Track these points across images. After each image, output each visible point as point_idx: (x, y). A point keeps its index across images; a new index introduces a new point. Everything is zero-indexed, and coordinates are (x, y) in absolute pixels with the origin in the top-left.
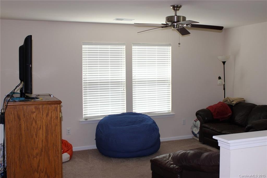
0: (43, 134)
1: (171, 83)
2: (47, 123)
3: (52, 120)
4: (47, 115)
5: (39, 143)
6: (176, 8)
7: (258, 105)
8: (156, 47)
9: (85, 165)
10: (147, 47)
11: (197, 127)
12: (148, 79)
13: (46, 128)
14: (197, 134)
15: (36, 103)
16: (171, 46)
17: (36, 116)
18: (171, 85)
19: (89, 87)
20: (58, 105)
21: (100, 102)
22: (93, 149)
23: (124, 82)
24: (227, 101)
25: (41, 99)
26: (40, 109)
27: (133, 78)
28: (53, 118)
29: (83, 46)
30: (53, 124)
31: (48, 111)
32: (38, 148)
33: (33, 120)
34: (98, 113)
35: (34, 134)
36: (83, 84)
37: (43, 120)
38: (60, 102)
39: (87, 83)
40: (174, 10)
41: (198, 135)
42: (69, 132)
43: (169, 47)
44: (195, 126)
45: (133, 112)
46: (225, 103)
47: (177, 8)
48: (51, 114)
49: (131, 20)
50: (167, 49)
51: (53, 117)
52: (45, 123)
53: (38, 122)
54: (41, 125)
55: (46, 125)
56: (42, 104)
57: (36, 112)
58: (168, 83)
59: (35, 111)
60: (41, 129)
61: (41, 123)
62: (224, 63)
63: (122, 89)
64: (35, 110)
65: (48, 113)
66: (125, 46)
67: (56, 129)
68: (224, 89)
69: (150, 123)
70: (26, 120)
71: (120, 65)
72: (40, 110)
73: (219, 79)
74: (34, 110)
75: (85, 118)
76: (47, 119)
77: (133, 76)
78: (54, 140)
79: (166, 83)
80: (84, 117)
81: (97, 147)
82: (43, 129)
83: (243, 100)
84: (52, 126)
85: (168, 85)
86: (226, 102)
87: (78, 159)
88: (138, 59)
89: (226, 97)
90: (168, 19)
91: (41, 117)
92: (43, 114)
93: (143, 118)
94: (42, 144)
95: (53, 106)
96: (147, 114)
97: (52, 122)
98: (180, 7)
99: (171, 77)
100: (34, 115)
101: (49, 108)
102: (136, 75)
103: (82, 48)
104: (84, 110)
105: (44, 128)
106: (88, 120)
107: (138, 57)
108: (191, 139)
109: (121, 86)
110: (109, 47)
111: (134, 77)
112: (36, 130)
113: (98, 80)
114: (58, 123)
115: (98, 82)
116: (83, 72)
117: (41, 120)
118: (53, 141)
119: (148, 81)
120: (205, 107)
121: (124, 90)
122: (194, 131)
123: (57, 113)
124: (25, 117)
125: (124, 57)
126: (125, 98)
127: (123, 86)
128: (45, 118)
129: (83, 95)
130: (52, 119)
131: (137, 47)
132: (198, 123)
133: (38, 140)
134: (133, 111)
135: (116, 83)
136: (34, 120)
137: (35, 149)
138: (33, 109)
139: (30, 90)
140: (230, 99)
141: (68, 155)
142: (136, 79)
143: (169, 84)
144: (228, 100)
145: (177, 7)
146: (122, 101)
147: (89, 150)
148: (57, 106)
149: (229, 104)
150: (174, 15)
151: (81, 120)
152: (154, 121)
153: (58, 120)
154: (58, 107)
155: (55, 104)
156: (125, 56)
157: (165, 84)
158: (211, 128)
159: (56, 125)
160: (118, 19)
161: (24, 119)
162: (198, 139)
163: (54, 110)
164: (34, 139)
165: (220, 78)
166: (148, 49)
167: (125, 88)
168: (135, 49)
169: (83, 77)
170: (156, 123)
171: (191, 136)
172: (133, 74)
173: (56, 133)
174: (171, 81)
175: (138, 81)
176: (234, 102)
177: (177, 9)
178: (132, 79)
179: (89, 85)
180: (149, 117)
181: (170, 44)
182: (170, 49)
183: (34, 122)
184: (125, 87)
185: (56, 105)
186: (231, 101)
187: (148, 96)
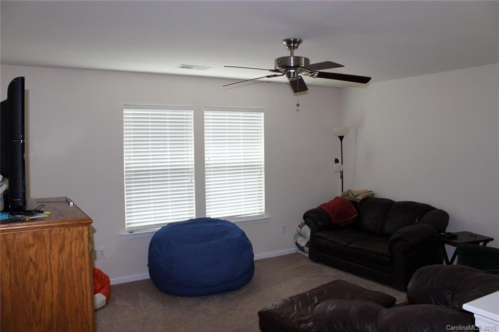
0: (53, 291)
1: (263, 170)
2: (61, 266)
3: (72, 260)
4: (61, 249)
5: (45, 311)
6: (292, 43)
7: (396, 201)
8: (241, 114)
9: (134, 315)
10: (227, 114)
11: (303, 236)
12: (229, 163)
13: (59, 278)
14: (305, 246)
15: (35, 226)
16: (263, 112)
17: (37, 253)
18: (263, 173)
19: (135, 179)
20: (86, 228)
21: (154, 203)
22: (143, 280)
23: (192, 169)
24: (348, 195)
25: (48, 213)
26: (45, 238)
27: (206, 163)
28: (75, 254)
29: (125, 111)
30: (74, 267)
31: (63, 241)
32: (43, 322)
33: (29, 263)
34: (151, 221)
35: (32, 292)
36: (125, 174)
37: (52, 260)
38: (90, 221)
39: (131, 171)
40: (289, 47)
41: (307, 249)
42: (103, 255)
43: (260, 113)
44: (300, 234)
45: (207, 217)
46: (345, 198)
47: (295, 43)
48: (69, 248)
49: (205, 68)
50: (257, 117)
51: (73, 254)
52: (57, 268)
53: (40, 267)
54: (47, 272)
55: (60, 271)
56: (50, 226)
57: (35, 246)
58: (259, 170)
59: (33, 243)
60: (49, 281)
61: (49, 268)
62: (341, 138)
63: (189, 181)
64: (34, 240)
65: (64, 245)
66: (193, 111)
67: (81, 278)
68: (342, 178)
69: (238, 235)
70: (12, 264)
71: (185, 142)
72: (46, 240)
73: (336, 163)
74: (31, 241)
75: (129, 229)
76: (60, 258)
77: (206, 159)
78: (78, 300)
79: (256, 170)
80: (127, 228)
81: (150, 276)
82: (52, 280)
83: (371, 193)
84: (73, 272)
85: (259, 173)
86: (347, 197)
87: (120, 300)
88: (213, 133)
89: (344, 191)
90: (281, 61)
91: (48, 255)
92: (51, 249)
93: (226, 227)
94: (52, 311)
95: (75, 230)
96: (228, 220)
97: (71, 264)
98: (300, 42)
99: (263, 160)
100: (32, 252)
101: (66, 235)
102: (210, 157)
103: (122, 114)
104: (128, 217)
105: (55, 278)
106: (134, 233)
107: (213, 129)
108: (294, 254)
109: (187, 176)
110: (168, 112)
111: (207, 161)
112: (36, 284)
113: (149, 167)
114: (85, 265)
115: (150, 170)
116: (125, 154)
117: (48, 262)
118: (75, 305)
119: (229, 167)
120: (314, 206)
121: (191, 182)
122: (299, 243)
123: (82, 244)
124: (9, 258)
125: (191, 129)
126: (194, 195)
127: (191, 176)
128: (56, 256)
129: (125, 193)
130: (73, 258)
131: (211, 113)
132: (307, 230)
133: (42, 305)
134: (207, 214)
135: (178, 172)
136: (32, 262)
137: (34, 324)
138: (28, 239)
139: (21, 196)
140: (354, 193)
141: (103, 296)
142: (210, 164)
143: (261, 172)
144: (351, 194)
145: (295, 41)
146: (188, 200)
147: (136, 282)
148: (83, 229)
149: (351, 200)
150: (290, 55)
151: (122, 233)
152: (242, 231)
153: (85, 258)
154: (84, 232)
155: (77, 225)
156: (193, 128)
157: (255, 172)
158: (330, 239)
159: (81, 269)
160: (184, 67)
161: (8, 261)
162: (307, 255)
163: (76, 239)
164: (33, 303)
165: (337, 161)
166: (228, 116)
167: (193, 179)
168: (209, 115)
169: (125, 162)
170: (247, 235)
171: (293, 249)
172: (206, 156)
173: (81, 285)
174: (263, 166)
175: (213, 168)
176: (360, 198)
177: (293, 46)
178: (204, 164)
179: (135, 175)
180: (232, 223)
181: (262, 109)
182: (261, 117)
183: (32, 268)
184: (193, 177)
185: (80, 228)
186: (355, 195)
187: (229, 190)
